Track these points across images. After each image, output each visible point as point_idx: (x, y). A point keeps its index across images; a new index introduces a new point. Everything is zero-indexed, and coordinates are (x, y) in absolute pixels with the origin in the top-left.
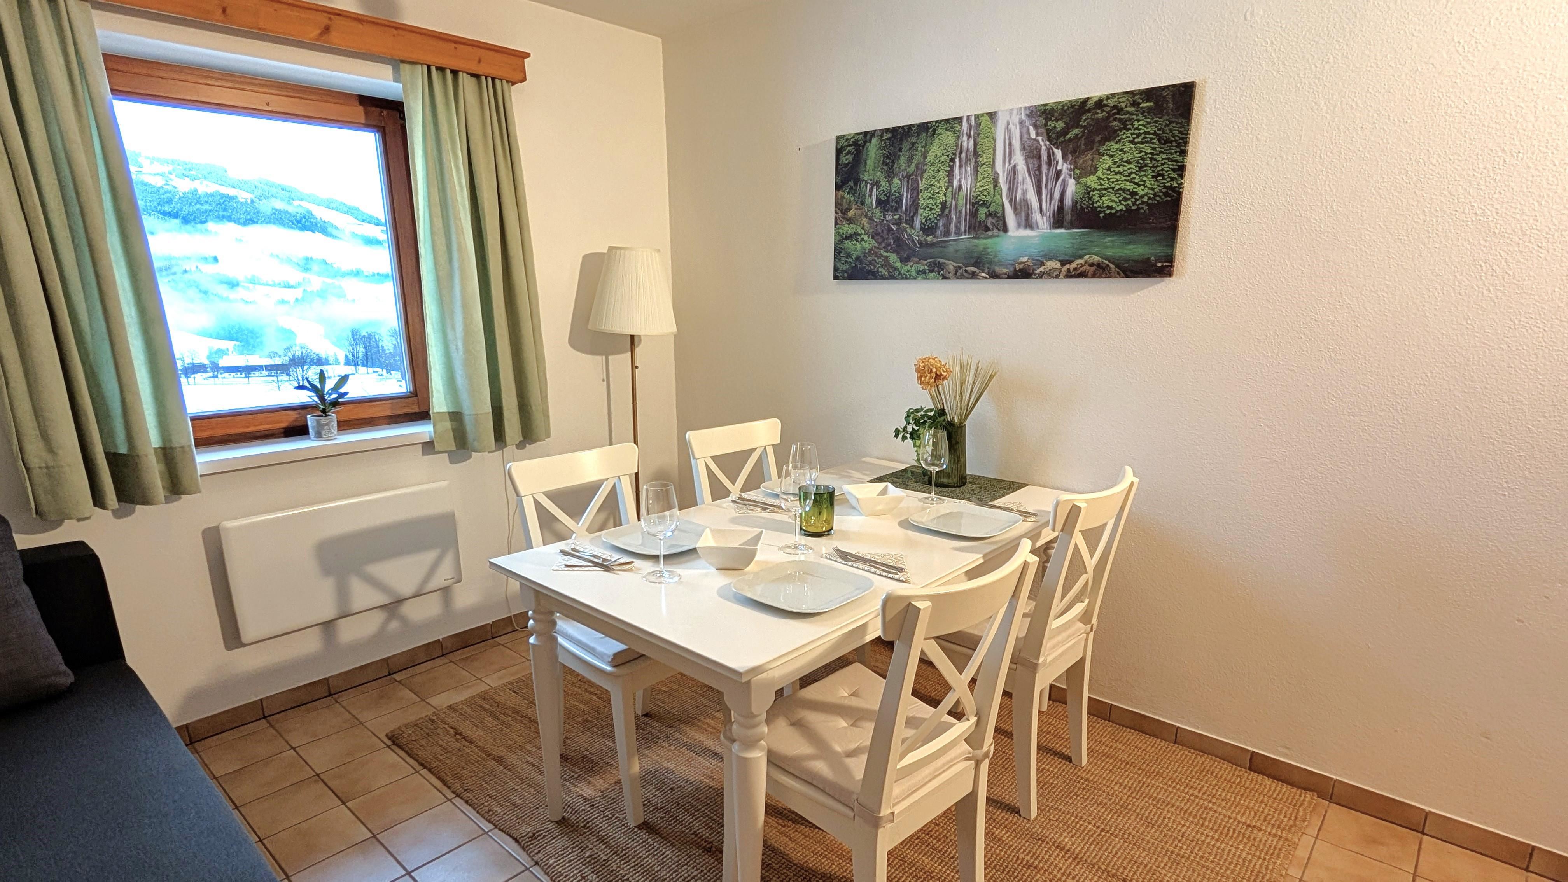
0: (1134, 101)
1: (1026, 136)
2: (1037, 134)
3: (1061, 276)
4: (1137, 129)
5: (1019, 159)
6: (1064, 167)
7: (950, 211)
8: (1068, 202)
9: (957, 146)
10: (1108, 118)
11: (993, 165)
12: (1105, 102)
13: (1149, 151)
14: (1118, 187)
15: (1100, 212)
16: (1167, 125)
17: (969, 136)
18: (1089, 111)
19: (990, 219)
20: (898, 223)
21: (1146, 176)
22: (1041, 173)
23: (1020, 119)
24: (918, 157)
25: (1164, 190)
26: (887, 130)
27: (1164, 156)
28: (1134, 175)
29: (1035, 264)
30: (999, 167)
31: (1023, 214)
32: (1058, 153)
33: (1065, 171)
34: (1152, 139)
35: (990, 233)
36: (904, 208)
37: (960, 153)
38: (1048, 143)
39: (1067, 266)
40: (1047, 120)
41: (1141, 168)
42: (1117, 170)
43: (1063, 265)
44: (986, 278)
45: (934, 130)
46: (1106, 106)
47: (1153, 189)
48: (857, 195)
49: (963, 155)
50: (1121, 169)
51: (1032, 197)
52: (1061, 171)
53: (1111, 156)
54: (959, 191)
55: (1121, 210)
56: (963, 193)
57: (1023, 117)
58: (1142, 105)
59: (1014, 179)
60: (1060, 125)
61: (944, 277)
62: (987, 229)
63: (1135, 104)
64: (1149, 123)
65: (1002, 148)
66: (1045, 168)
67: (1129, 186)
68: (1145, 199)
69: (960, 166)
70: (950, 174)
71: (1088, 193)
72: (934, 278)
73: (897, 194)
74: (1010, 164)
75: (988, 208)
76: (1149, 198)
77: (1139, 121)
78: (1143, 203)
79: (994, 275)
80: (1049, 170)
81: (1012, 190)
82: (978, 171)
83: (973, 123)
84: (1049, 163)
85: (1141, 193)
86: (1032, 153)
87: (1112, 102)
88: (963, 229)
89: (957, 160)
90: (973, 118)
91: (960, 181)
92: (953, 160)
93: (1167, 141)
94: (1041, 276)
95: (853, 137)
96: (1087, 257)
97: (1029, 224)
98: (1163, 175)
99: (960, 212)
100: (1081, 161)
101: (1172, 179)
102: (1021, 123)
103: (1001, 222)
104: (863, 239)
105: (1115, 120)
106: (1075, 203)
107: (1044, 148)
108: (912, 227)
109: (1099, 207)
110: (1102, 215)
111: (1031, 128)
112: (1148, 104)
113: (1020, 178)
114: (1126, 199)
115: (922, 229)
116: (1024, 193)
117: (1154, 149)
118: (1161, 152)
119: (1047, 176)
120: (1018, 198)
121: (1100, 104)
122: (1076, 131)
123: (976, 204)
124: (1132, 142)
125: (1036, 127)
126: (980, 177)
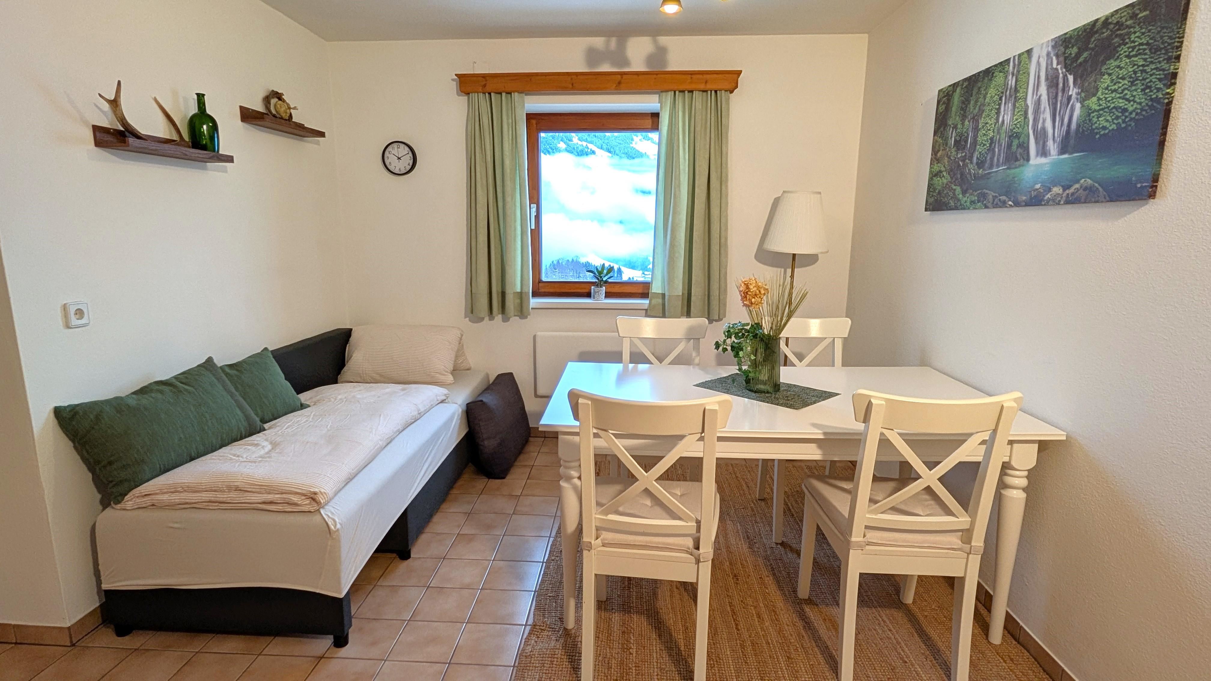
0: (1134, 13)
1: (1050, 67)
2: (1058, 64)
3: (1062, 202)
4: (1134, 42)
5: (1043, 90)
6: (1073, 91)
8: (1074, 126)
9: (1005, 85)
10: (1111, 35)
11: (1026, 99)
12: (1110, 20)
13: (1140, 64)
14: (1112, 105)
15: (1097, 133)
16: (1159, 32)
17: (1013, 74)
18: (1096, 32)
19: (1020, 150)
20: (963, 159)
21: (1136, 90)
22: (1057, 101)
23: (1048, 50)
24: (981, 100)
25: (1150, 103)
26: (965, 80)
27: (1153, 66)
28: (1126, 92)
29: (1045, 191)
31: (1041, 143)
32: (1071, 78)
33: (1074, 96)
34: (1145, 50)
35: (1018, 163)
36: (968, 146)
37: (1006, 92)
38: (1064, 70)
39: (1067, 192)
40: (1066, 47)
41: (1132, 82)
42: (1113, 88)
43: (1064, 190)
44: (1011, 206)
45: (993, 73)
46: (1110, 23)
47: (1140, 103)
48: (944, 138)
49: (1008, 92)
50: (1116, 87)
51: (1049, 125)
52: (1071, 96)
53: (1110, 75)
54: (1002, 126)
55: (1113, 129)
56: (1004, 128)
57: (1050, 49)
58: (1140, 16)
59: (1038, 109)
60: (1075, 50)
61: (986, 207)
62: (1017, 160)
63: (1134, 16)
64: (1143, 34)
65: (1033, 80)
66: (1060, 94)
67: (1122, 103)
68: (1133, 115)
69: (1005, 103)
71: (1089, 115)
72: (981, 208)
73: (966, 134)
74: (1037, 95)
75: (1019, 139)
76: (1137, 114)
77: (1135, 33)
78: (1131, 119)
80: (1062, 97)
81: (1036, 120)
82: (1015, 106)
84: (1063, 90)
85: (1131, 109)
86: (1053, 82)
87: (1114, 20)
88: (1001, 161)
89: (1004, 98)
90: (1017, 58)
91: (1003, 117)
92: (1001, 99)
93: (1158, 49)
94: (1047, 203)
95: (947, 89)
96: (1082, 181)
97: (1043, 152)
98: (1150, 87)
99: (1001, 145)
100: (1086, 84)
101: (1159, 90)
102: (1048, 54)
103: (1026, 152)
104: (943, 176)
105: (1117, 36)
106: (1078, 126)
107: (1061, 75)
108: (971, 163)
109: (1096, 128)
110: (1097, 136)
111: (1054, 58)
112: (1144, 14)
113: (1042, 109)
114: (1117, 118)
115: (977, 164)
116: (1044, 121)
117: (1145, 60)
118: (1152, 62)
119: (1061, 103)
120: (1039, 127)
121: (1106, 22)
122: (1085, 55)
123: (1011, 139)
124: (1128, 57)
125: (1057, 56)
126: (1017, 110)
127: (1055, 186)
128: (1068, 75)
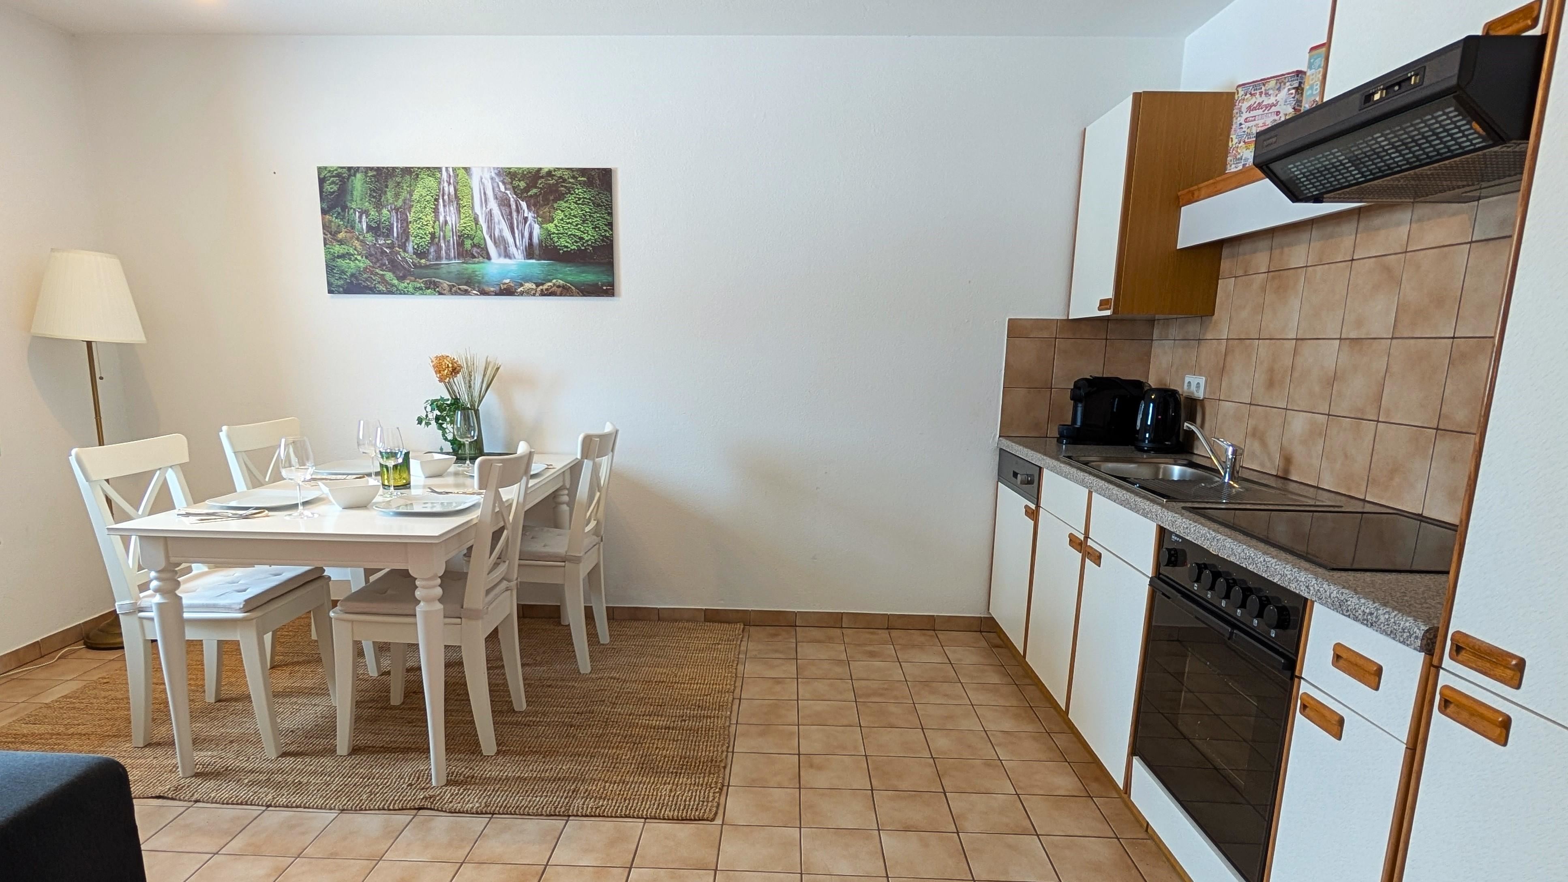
0: (574, 175)
1: (497, 189)
2: (506, 189)
3: (537, 295)
4: (577, 194)
5: (493, 205)
6: (530, 215)
7: (439, 241)
8: (535, 240)
9: (439, 190)
10: (557, 183)
11: (473, 208)
12: (553, 173)
13: (588, 210)
14: (570, 233)
15: (560, 249)
16: (598, 195)
17: (449, 184)
18: (542, 177)
19: (475, 249)
20: (391, 246)
21: (588, 227)
22: (512, 218)
23: (491, 176)
24: (404, 195)
25: (601, 238)
26: (372, 169)
27: (598, 215)
28: (579, 226)
29: (516, 285)
30: (478, 209)
31: (502, 247)
32: (524, 204)
33: (530, 218)
34: (589, 202)
35: (476, 260)
37: (443, 196)
38: (515, 196)
39: (541, 287)
40: (512, 179)
41: (584, 222)
42: (568, 221)
43: (537, 286)
44: (477, 295)
45: (417, 175)
46: (554, 175)
47: (594, 236)
48: (346, 221)
49: (446, 197)
50: (570, 221)
51: (507, 234)
52: (527, 217)
53: (562, 211)
54: (446, 225)
55: (574, 249)
56: (449, 227)
57: (494, 175)
58: (579, 179)
59: (491, 220)
60: (522, 184)
61: (440, 294)
62: (474, 257)
63: (574, 177)
64: (585, 192)
65: (479, 196)
66: (515, 214)
67: (579, 233)
68: (590, 243)
69: (444, 206)
70: (436, 211)
71: (550, 235)
72: (431, 294)
73: (387, 223)
74: (486, 208)
75: (472, 240)
76: (592, 242)
77: (578, 189)
78: (588, 245)
79: (484, 293)
80: (518, 216)
81: (490, 228)
82: (460, 211)
83: (452, 174)
84: (518, 211)
85: (587, 238)
86: (504, 203)
87: (558, 174)
88: (452, 255)
89: (441, 201)
91: (445, 217)
92: (436, 200)
93: (599, 205)
94: (522, 294)
95: (336, 170)
96: (554, 281)
97: (507, 255)
98: (599, 228)
99: (449, 242)
100: (541, 212)
101: (606, 231)
102: (492, 179)
103: (484, 252)
104: (356, 259)
105: (562, 186)
106: (541, 241)
107: (512, 199)
109: (559, 245)
110: (561, 252)
111: (501, 184)
112: (583, 179)
113: (496, 220)
114: (576, 242)
115: (415, 253)
116: (501, 231)
117: (590, 209)
118: (596, 212)
119: (517, 221)
120: (496, 235)
121: (550, 173)
122: (535, 191)
123: (462, 238)
124: (576, 203)
125: (504, 183)
126: (462, 216)
127: (527, 282)
128: (521, 202)
